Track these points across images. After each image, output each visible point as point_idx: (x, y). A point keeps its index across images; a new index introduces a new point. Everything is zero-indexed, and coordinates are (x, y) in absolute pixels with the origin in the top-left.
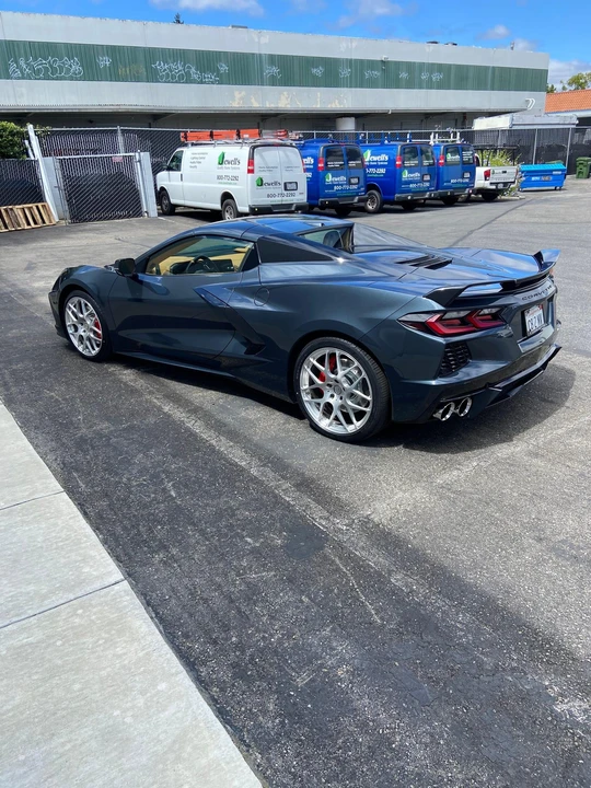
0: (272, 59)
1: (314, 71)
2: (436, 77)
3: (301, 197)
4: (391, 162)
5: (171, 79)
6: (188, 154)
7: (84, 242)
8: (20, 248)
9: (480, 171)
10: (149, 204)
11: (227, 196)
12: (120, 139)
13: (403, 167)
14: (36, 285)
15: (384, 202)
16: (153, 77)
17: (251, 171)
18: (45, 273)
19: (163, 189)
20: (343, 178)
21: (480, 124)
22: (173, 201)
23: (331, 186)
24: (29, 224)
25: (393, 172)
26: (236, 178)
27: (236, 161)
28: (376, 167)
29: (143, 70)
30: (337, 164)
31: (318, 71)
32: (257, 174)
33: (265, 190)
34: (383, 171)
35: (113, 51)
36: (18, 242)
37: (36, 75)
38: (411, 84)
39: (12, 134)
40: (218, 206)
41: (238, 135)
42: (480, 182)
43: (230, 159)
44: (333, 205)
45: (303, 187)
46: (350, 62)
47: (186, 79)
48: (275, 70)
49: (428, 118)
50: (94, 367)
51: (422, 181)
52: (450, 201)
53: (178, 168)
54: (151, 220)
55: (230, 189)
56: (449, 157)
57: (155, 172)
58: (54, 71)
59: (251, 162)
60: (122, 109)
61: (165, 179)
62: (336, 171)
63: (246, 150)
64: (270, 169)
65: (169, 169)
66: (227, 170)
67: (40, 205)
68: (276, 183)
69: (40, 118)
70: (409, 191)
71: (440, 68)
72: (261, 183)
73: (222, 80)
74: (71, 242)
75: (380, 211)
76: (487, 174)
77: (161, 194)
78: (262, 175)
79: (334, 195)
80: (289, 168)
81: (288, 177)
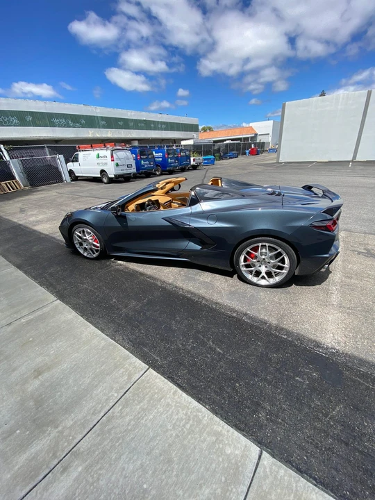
0: (102, 118)
1: (119, 123)
2: (163, 126)
3: (133, 170)
4: (164, 156)
5: (60, 125)
6: (81, 155)
7: (43, 196)
8: (11, 202)
9: (192, 159)
10: (66, 177)
11: (103, 172)
12: (47, 150)
13: (168, 158)
14: (31, 219)
15: (163, 171)
17: (113, 160)
18: (32, 213)
19: (71, 170)
20: (147, 162)
21: (183, 143)
22: (76, 175)
23: (144, 166)
24: (10, 190)
25: (165, 159)
26: (106, 164)
27: (105, 157)
28: (158, 158)
29: (47, 122)
30: (145, 157)
32: (116, 161)
33: (118, 168)
34: (161, 159)
35: (32, 114)
36: (9, 199)
38: (155, 129)
40: (99, 176)
41: (92, 146)
42: (192, 163)
43: (102, 156)
44: (145, 173)
45: (134, 166)
48: (104, 123)
49: (163, 140)
50: (97, 263)
51: (175, 162)
52: (183, 170)
53: (77, 161)
54: (68, 184)
55: (104, 168)
56: (182, 154)
57: (66, 164)
58: (5, 122)
59: (112, 156)
61: (71, 166)
62: (145, 160)
63: (109, 152)
64: (120, 159)
65: (73, 161)
66: (100, 160)
67: (14, 181)
68: (123, 165)
70: (171, 166)
71: (164, 123)
72: (117, 165)
73: (83, 126)
74: (35, 197)
75: (161, 174)
76: (194, 160)
77: (71, 172)
78: (118, 162)
79: (145, 169)
80: (128, 159)
81: (128, 162)
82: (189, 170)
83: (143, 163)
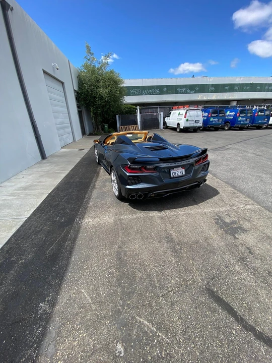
0: (213, 85)
1: (226, 88)
3: (200, 124)
4: (236, 115)
5: (181, 93)
6: (172, 112)
10: (161, 126)
11: (178, 124)
12: (159, 109)
13: (239, 116)
15: (231, 127)
16: (177, 93)
17: (185, 117)
20: (216, 119)
22: (167, 125)
23: (212, 122)
25: (235, 117)
26: (181, 119)
27: (182, 114)
28: (230, 116)
29: (174, 91)
30: (216, 115)
31: (227, 88)
33: (189, 122)
34: (232, 117)
35: (168, 86)
37: (148, 94)
39: (134, 109)
40: (176, 127)
45: (201, 122)
46: (239, 84)
47: (186, 93)
48: (213, 88)
51: (246, 121)
52: (259, 127)
53: (170, 116)
54: (161, 130)
55: (179, 122)
56: (260, 113)
59: (186, 115)
60: (163, 102)
61: (166, 119)
62: (214, 117)
63: (185, 111)
64: (191, 116)
65: (168, 117)
66: (180, 117)
67: (136, 125)
68: (192, 121)
69: (141, 104)
72: (187, 120)
73: (196, 92)
75: (230, 129)
77: (165, 123)
78: (188, 118)
79: (212, 124)
80: (197, 116)
81: (196, 119)
82: (267, 128)
83: (212, 119)
